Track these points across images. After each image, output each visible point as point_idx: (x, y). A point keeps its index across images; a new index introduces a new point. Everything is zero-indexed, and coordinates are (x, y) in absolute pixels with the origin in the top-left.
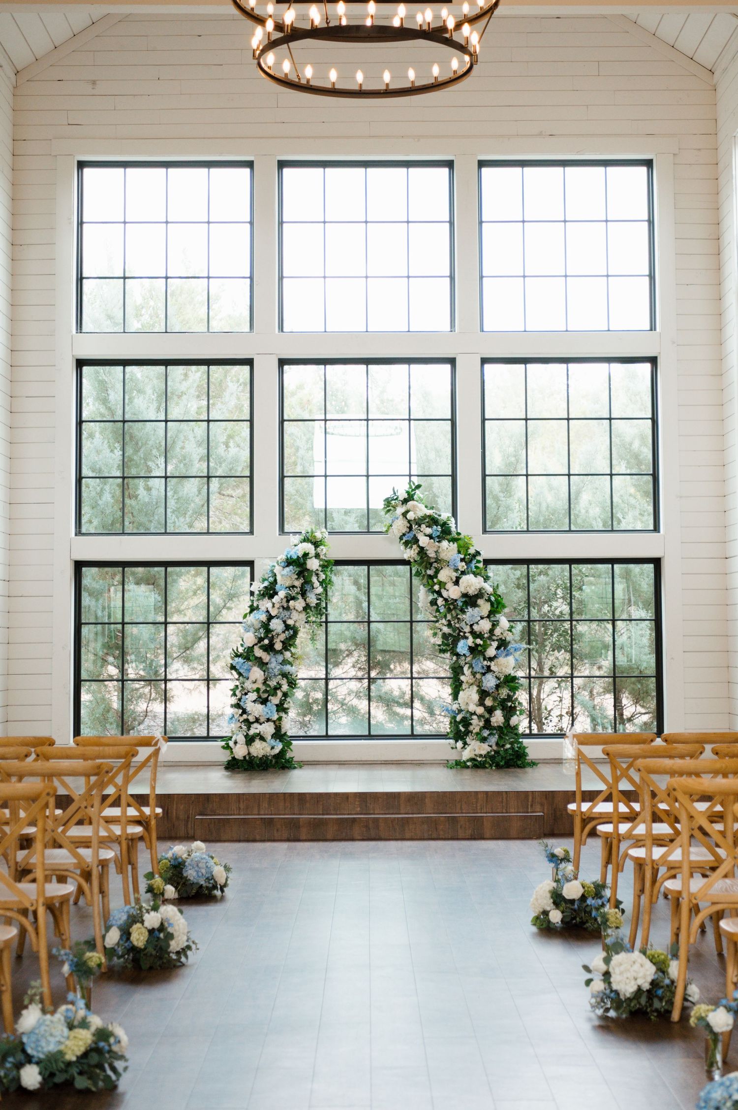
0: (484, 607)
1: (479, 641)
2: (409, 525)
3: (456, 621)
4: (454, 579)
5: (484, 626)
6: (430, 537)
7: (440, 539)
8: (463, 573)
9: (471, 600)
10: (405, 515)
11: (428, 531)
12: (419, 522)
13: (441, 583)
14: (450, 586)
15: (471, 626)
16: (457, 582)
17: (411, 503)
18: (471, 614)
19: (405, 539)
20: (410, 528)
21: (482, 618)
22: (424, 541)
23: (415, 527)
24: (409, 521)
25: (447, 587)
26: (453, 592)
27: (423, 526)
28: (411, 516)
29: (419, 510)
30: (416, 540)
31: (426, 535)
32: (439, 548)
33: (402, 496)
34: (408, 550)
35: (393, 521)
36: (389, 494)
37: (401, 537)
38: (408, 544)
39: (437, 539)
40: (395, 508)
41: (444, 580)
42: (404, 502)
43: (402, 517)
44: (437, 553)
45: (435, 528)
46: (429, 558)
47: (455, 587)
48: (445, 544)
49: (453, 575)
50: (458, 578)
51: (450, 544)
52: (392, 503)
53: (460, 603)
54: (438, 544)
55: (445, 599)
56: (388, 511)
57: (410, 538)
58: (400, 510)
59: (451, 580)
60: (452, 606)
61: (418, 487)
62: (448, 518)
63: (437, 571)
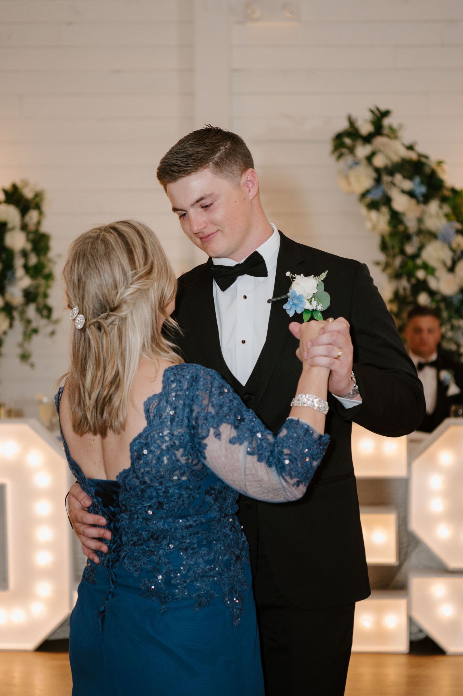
2: (374, 175)
3: (448, 327)
4: (449, 263)
6: (411, 194)
7: (426, 199)
10: (369, 159)
11: (407, 185)
12: (391, 170)
13: (425, 267)
14: (442, 272)
16: (451, 269)
17: (379, 141)
19: (369, 198)
20: (378, 181)
23: (386, 179)
24: (377, 171)
25: (437, 274)
26: (446, 285)
27: (398, 177)
28: (379, 161)
29: (392, 150)
30: (387, 201)
31: (403, 192)
32: (423, 212)
33: (366, 128)
34: (374, 214)
35: (351, 168)
36: (343, 125)
37: (364, 195)
38: (373, 206)
39: (421, 199)
40: (352, 150)
41: (433, 263)
42: (368, 139)
43: (365, 162)
44: (420, 220)
45: (417, 180)
46: (406, 228)
47: (450, 276)
48: (434, 206)
49: (447, 256)
50: (454, 263)
51: (441, 207)
52: (348, 141)
53: (456, 301)
54: (422, 206)
55: (432, 293)
56: (340, 156)
57: (376, 195)
58: (362, 151)
59: (444, 264)
60: (442, 305)
61: (386, 114)
62: (440, 163)
63: (421, 248)
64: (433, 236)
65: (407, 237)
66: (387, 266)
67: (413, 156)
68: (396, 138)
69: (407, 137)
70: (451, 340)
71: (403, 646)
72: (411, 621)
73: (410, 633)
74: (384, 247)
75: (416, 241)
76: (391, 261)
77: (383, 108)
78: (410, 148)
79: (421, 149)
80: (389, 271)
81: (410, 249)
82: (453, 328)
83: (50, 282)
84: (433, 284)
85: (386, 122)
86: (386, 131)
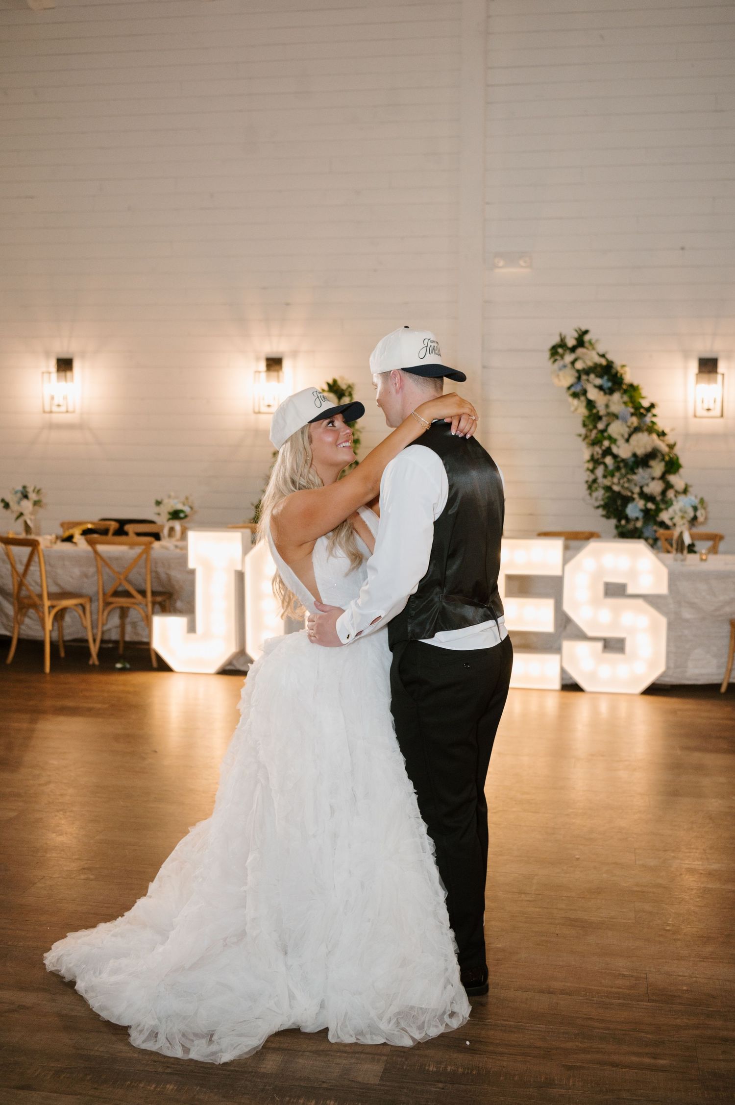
0: (658, 468)
1: (650, 506)
2: (576, 375)
3: (625, 480)
4: (626, 436)
5: (655, 488)
6: (600, 388)
7: (610, 392)
8: (637, 430)
9: (643, 461)
10: (573, 363)
11: (598, 381)
12: (587, 371)
13: (610, 438)
14: (621, 442)
15: (641, 488)
16: (627, 440)
17: (580, 351)
18: (641, 475)
19: (573, 390)
20: (579, 378)
21: (653, 479)
22: (593, 394)
23: (584, 377)
24: (578, 371)
25: (618, 443)
26: (624, 451)
27: (592, 376)
28: (579, 365)
29: (589, 358)
30: (585, 392)
31: (596, 386)
32: (609, 400)
33: (571, 342)
34: (575, 402)
35: (560, 369)
36: (556, 340)
37: (569, 388)
38: (575, 395)
39: (607, 391)
40: (562, 357)
41: (615, 435)
42: (573, 349)
43: (570, 366)
44: (607, 406)
45: (606, 378)
46: (598, 412)
47: (626, 445)
48: (616, 396)
49: (626, 431)
50: (630, 435)
51: (622, 397)
52: (560, 350)
53: (630, 463)
54: (607, 397)
55: (615, 457)
56: (555, 361)
57: (578, 389)
58: (569, 358)
59: (623, 436)
60: (622, 465)
61: (586, 332)
62: (623, 366)
63: (608, 425)
64: (615, 416)
65: (598, 418)
66: (586, 437)
67: (603, 362)
68: (594, 349)
69: (601, 349)
70: (627, 488)
71: (557, 685)
72: (563, 671)
73: (562, 679)
74: (584, 425)
75: (605, 420)
76: (588, 434)
77: (584, 329)
78: (603, 356)
79: (610, 357)
80: (587, 440)
81: (601, 426)
82: (629, 481)
83: (358, 445)
84: (615, 450)
85: (587, 338)
86: (587, 344)
